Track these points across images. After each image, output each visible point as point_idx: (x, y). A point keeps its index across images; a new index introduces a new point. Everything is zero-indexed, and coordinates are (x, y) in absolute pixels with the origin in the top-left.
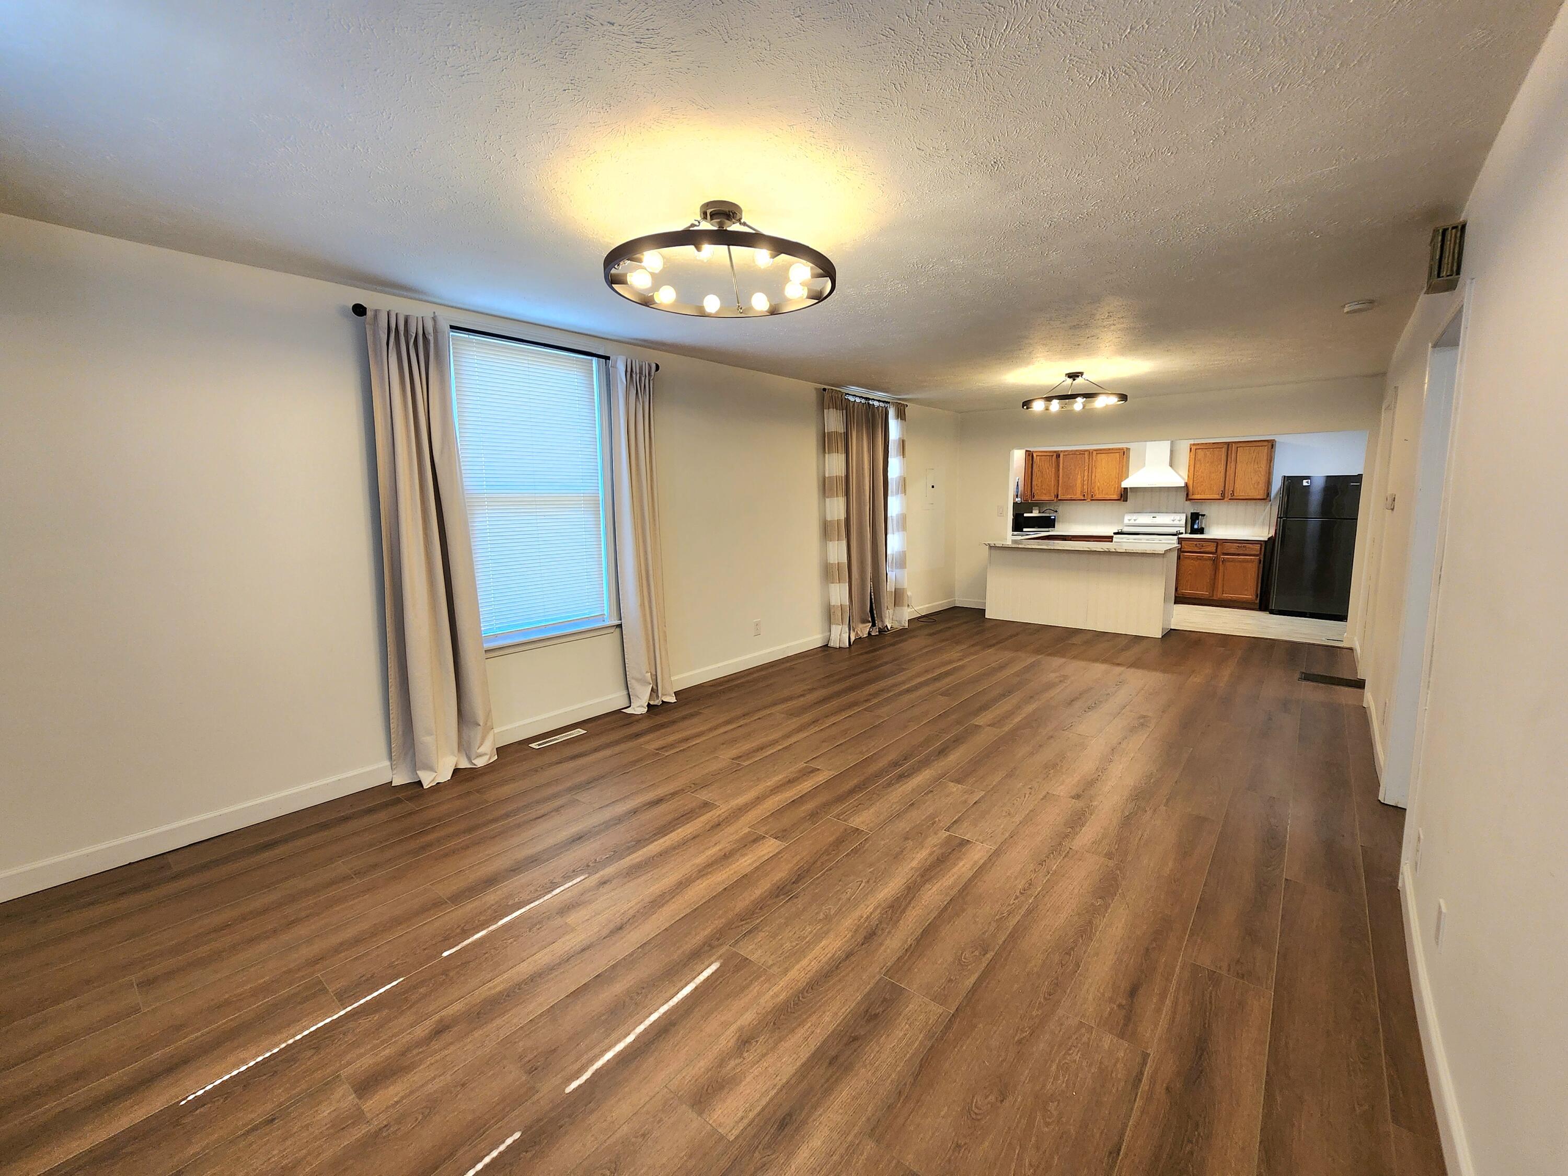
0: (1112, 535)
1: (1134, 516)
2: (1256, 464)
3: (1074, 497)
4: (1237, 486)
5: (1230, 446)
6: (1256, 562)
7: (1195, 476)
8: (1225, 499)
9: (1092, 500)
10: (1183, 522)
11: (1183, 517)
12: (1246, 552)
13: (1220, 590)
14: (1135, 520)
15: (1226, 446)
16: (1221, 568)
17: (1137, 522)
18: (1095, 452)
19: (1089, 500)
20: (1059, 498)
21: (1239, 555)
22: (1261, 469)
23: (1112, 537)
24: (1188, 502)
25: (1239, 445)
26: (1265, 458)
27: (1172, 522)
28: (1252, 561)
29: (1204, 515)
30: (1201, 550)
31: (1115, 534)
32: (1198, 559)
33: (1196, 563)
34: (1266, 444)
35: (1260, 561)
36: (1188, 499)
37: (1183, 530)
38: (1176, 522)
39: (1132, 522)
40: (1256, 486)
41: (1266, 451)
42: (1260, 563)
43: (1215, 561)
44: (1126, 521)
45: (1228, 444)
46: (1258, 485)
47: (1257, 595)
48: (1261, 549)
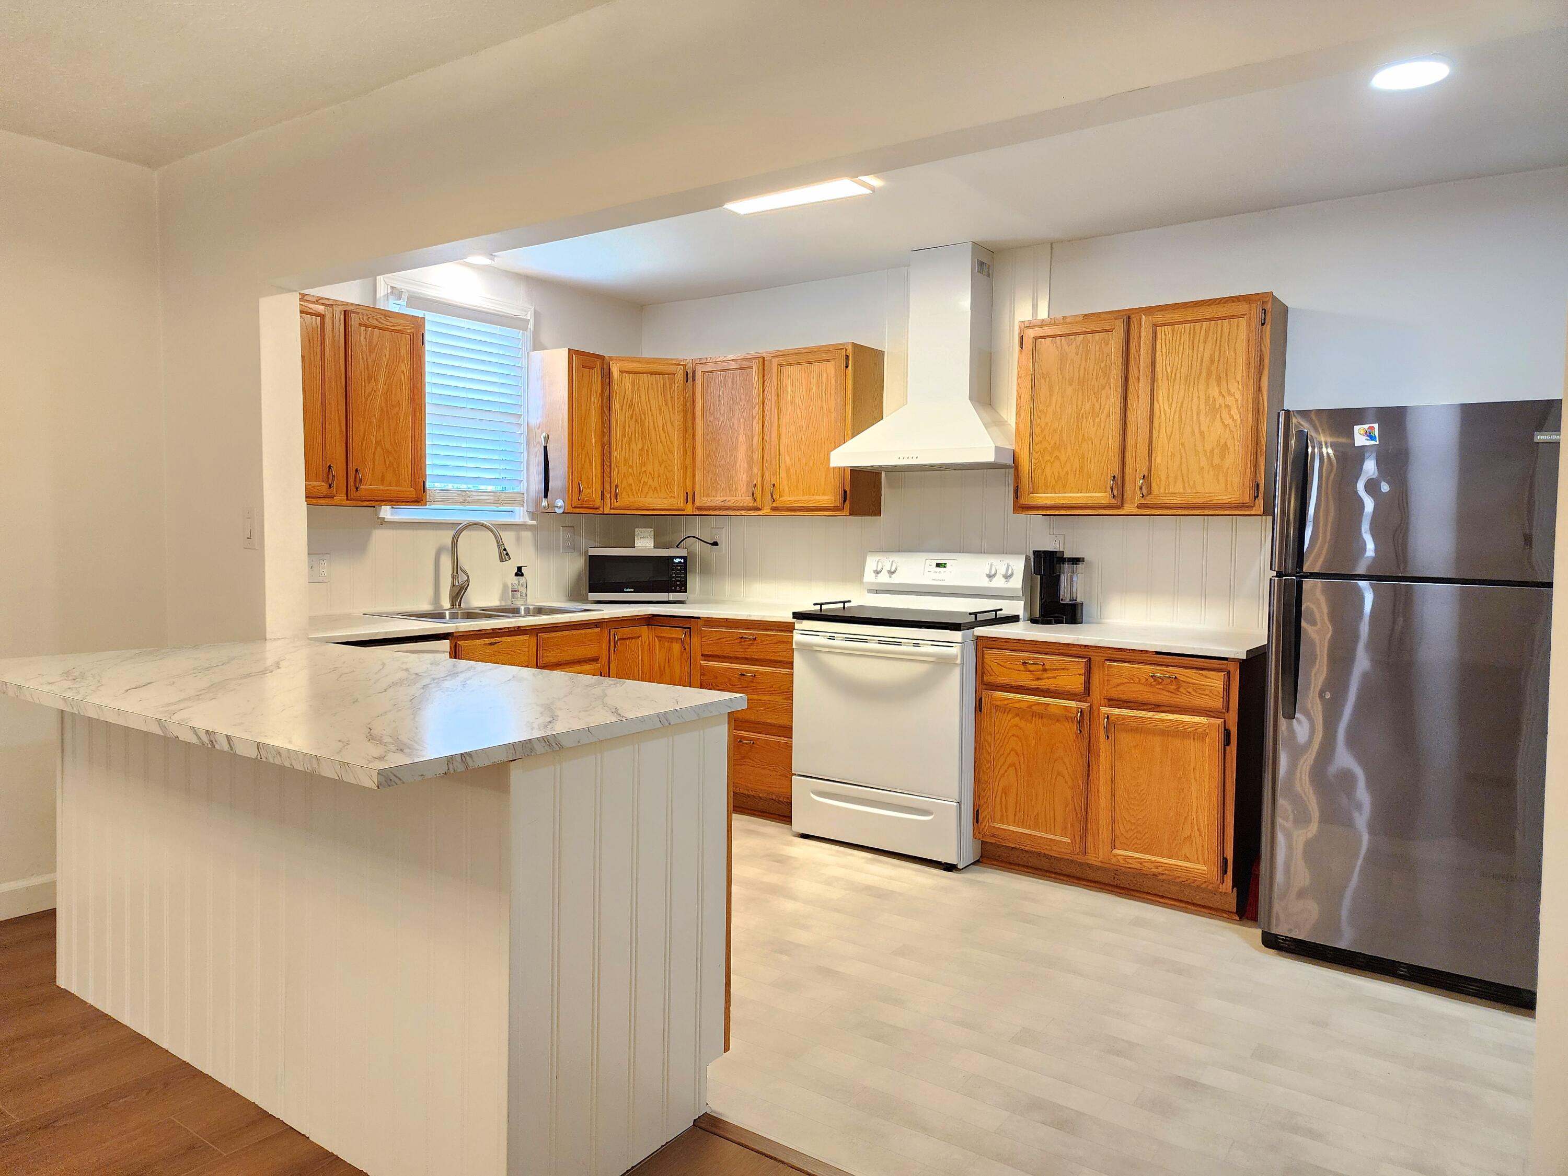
0: (789, 619)
1: (886, 561)
2: (1213, 382)
3: (732, 501)
4: (1158, 459)
5: (1134, 319)
6: (1216, 737)
7: (1037, 430)
8: (1129, 508)
9: (774, 509)
10: (1017, 582)
11: (1018, 565)
12: (1181, 699)
13: (1105, 833)
14: (891, 573)
15: (1120, 325)
16: (1103, 747)
17: (896, 579)
18: (775, 362)
19: (766, 510)
20: (698, 503)
21: (1157, 707)
22: (1230, 400)
23: (789, 628)
24: (1023, 517)
25: (1160, 318)
26: (1242, 359)
27: (985, 583)
28: (1197, 735)
29: (1076, 561)
30: (1043, 684)
31: (799, 616)
32: (1034, 714)
33: (1030, 728)
34: (1243, 308)
35: (1227, 733)
36: (1021, 507)
37: (1017, 607)
38: (999, 583)
39: (884, 578)
40: (1217, 460)
41: (1243, 334)
42: (1227, 742)
43: (1084, 721)
44: (869, 577)
45: (1128, 318)
46: (1223, 457)
47: (1225, 861)
48: (1227, 689)
